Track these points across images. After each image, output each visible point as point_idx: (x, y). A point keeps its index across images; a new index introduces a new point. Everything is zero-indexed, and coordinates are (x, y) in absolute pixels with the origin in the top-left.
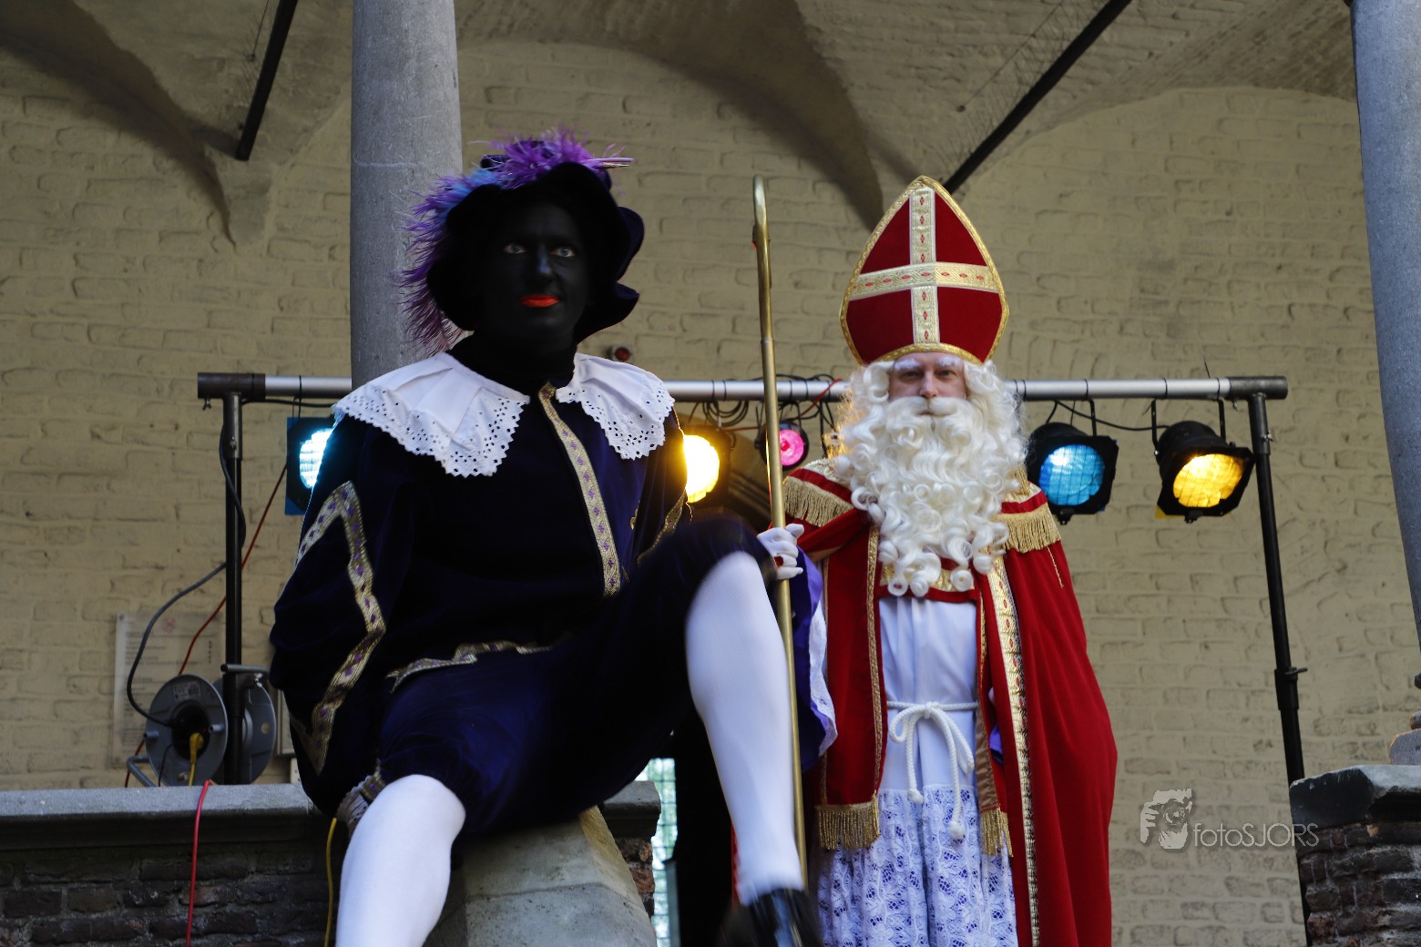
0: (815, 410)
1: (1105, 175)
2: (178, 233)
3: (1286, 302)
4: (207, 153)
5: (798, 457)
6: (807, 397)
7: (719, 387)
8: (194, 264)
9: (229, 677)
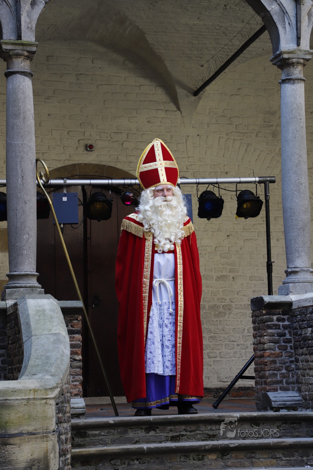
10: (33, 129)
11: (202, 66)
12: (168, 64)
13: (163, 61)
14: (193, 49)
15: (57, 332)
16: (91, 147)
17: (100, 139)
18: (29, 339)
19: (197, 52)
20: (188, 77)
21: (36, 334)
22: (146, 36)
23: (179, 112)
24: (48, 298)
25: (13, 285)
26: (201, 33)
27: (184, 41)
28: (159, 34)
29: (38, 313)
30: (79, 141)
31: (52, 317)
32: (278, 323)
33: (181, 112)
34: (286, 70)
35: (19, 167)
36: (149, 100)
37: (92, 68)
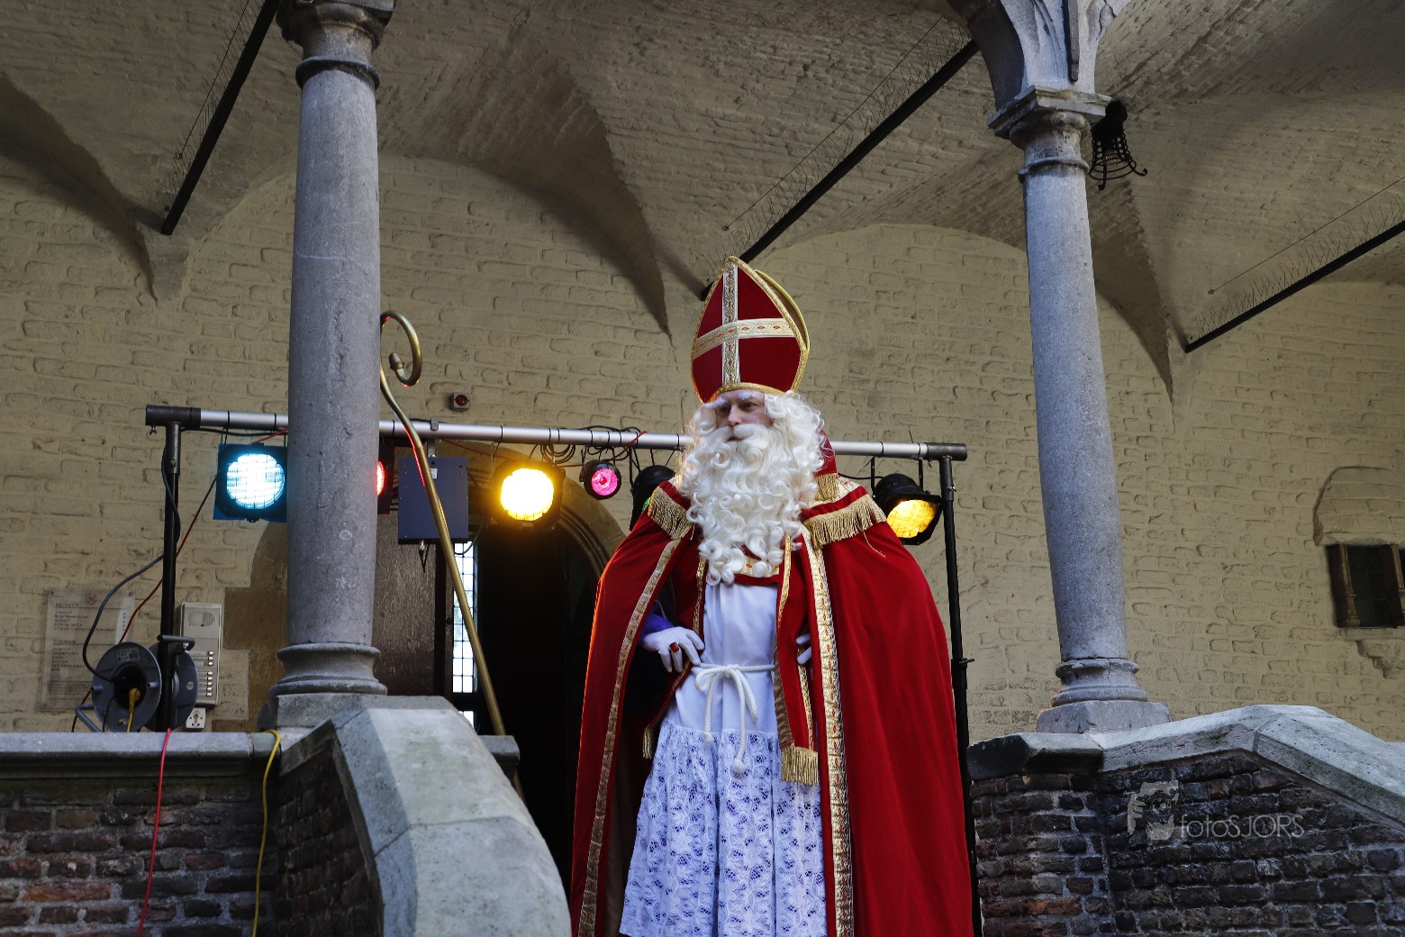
0: (626, 453)
1: (827, 283)
2: (111, 288)
3: (951, 385)
4: (138, 228)
5: (613, 489)
6: (620, 444)
7: (555, 434)
8: (123, 314)
9: (162, 644)
10: (377, 226)
11: (726, 228)
12: (650, 216)
13: (641, 209)
14: (711, 184)
15: (500, 812)
16: (462, 399)
17: (483, 384)
18: (396, 839)
19: (719, 191)
20: (691, 254)
21: (423, 821)
22: (609, 138)
23: (664, 336)
24: (438, 707)
25: (301, 683)
26: (734, 142)
27: (694, 160)
28: (641, 134)
29: (416, 750)
30: (432, 386)
31: (467, 765)
32: (1063, 814)
33: (670, 336)
34: (1040, 143)
35: (331, 327)
36: (599, 304)
37: (469, 223)
